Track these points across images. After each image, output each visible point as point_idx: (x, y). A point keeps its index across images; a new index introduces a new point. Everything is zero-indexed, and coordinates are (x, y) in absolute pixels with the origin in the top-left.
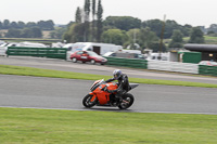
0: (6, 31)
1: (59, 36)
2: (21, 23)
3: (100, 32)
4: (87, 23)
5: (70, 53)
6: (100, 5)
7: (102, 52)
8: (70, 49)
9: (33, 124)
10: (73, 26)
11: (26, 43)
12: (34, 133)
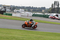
0: (32, 10)
1: (47, 11)
2: (36, 8)
3: (58, 11)
4: (55, 8)
5: (50, 16)
6: (58, 3)
7: (59, 16)
8: (50, 15)
9: (39, 36)
10: (51, 9)
11: (38, 13)
12: (39, 38)
